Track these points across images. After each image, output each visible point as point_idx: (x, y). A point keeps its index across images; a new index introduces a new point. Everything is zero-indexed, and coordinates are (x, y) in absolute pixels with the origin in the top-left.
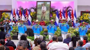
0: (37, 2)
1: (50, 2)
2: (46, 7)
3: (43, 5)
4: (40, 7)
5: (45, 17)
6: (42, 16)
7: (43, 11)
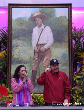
0: (11, 6)
1: (69, 6)
2: (53, 31)
3: (39, 21)
6: (34, 69)
7: (38, 45)
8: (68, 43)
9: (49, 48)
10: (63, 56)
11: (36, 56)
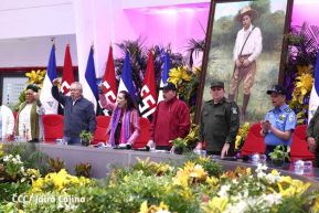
3: (247, 20)
4: (226, 31)
5: (247, 98)
6: (231, 93)
7: (240, 56)
8: (280, 53)
9: (254, 61)
10: (272, 73)
11: (237, 72)
